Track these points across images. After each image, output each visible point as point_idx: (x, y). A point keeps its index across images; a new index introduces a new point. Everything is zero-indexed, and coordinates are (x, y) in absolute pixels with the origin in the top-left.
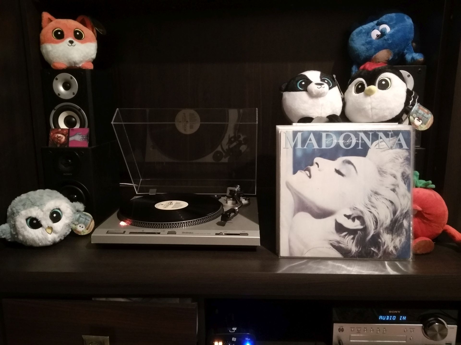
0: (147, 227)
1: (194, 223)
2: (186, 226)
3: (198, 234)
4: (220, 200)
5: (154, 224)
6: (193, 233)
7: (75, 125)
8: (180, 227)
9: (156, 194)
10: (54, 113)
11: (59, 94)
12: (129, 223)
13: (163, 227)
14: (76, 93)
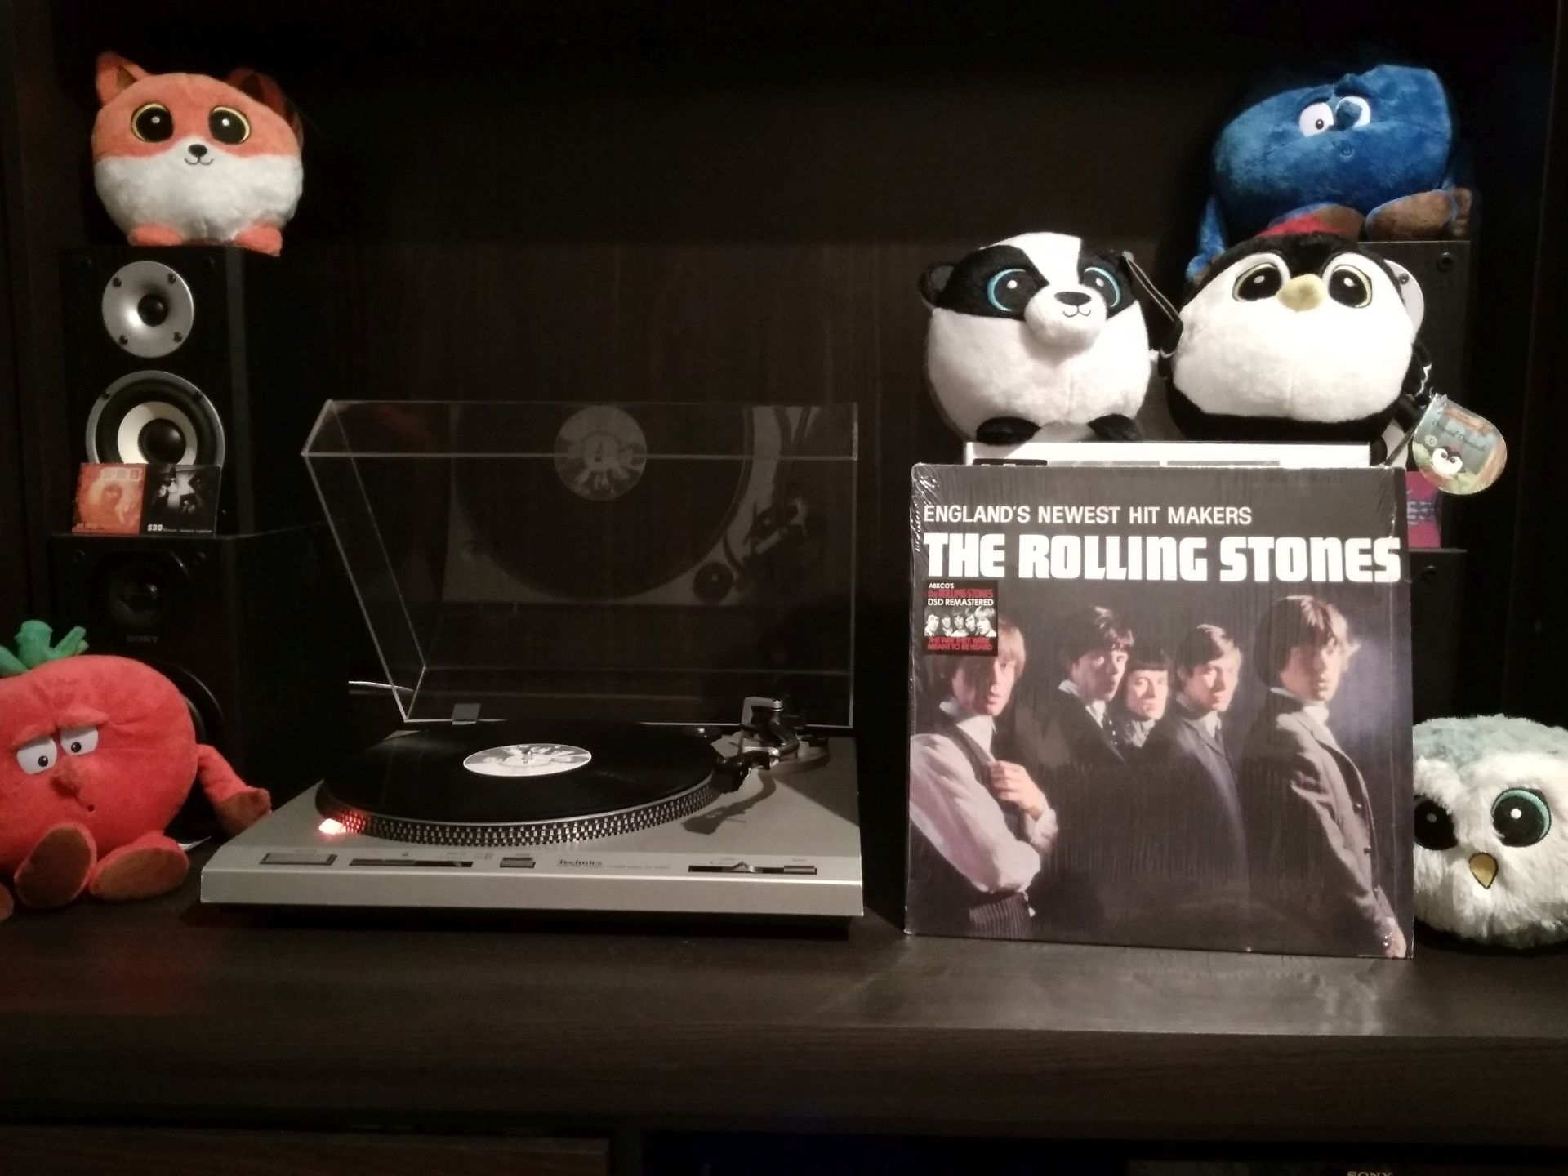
0: (426, 839)
1: (609, 825)
2: (578, 839)
3: (619, 869)
4: (716, 745)
5: (453, 829)
6: (600, 864)
7: (180, 454)
8: (555, 842)
9: (478, 724)
10: (101, 410)
11: (124, 340)
12: (358, 827)
13: (486, 841)
14: (185, 333)
